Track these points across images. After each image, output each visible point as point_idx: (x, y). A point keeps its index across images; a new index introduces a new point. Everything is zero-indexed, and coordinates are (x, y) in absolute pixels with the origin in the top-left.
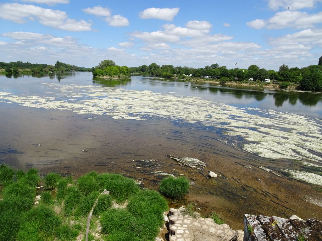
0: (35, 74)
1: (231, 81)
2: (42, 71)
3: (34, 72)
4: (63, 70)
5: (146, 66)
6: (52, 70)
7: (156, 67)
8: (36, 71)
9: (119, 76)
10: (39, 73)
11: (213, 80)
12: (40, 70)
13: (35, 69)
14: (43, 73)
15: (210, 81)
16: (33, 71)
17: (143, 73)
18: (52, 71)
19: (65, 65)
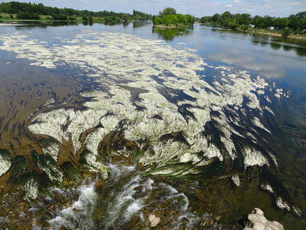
0: (108, 22)
1: (297, 33)
2: (114, 19)
3: (107, 20)
4: (137, 19)
5: (219, 15)
6: (125, 18)
7: (229, 16)
8: (108, 19)
9: (177, 25)
10: (111, 21)
11: (276, 32)
12: (112, 19)
13: (108, 17)
14: (115, 21)
15: (272, 33)
16: (105, 20)
17: (214, 23)
18: (125, 20)
19: (141, 14)
